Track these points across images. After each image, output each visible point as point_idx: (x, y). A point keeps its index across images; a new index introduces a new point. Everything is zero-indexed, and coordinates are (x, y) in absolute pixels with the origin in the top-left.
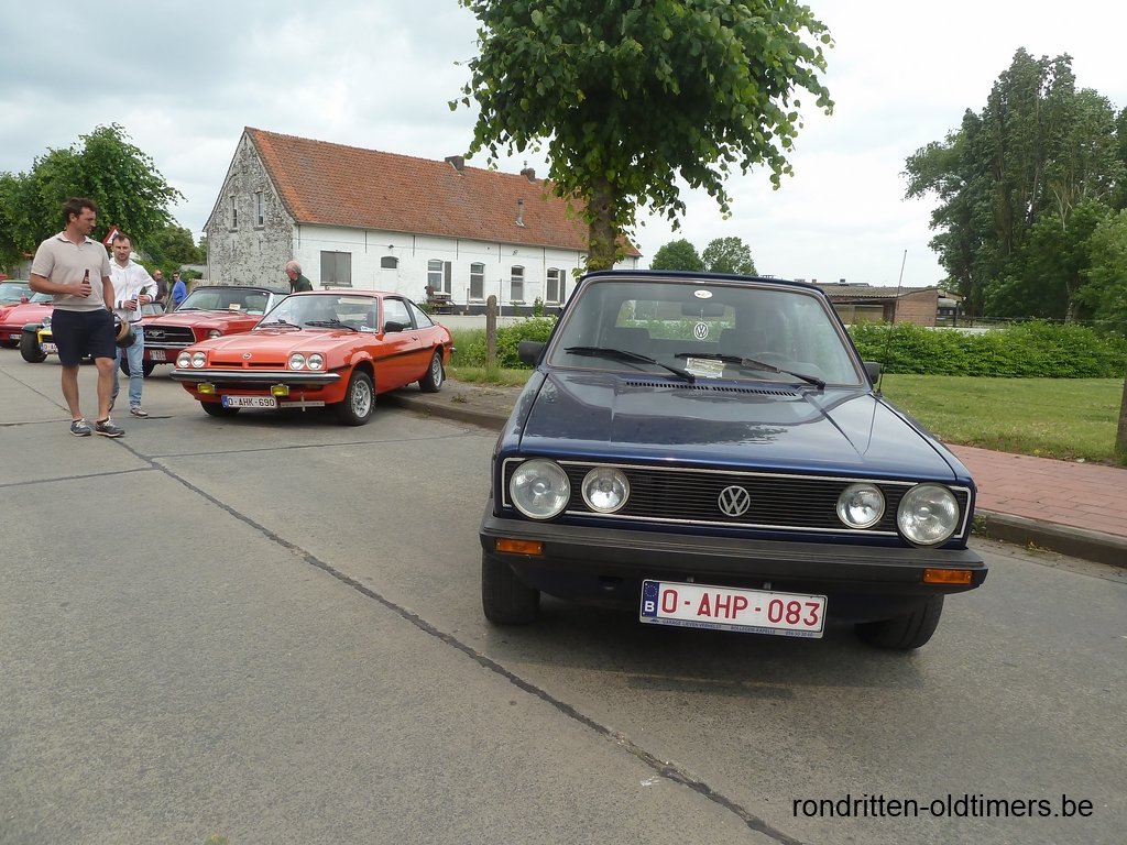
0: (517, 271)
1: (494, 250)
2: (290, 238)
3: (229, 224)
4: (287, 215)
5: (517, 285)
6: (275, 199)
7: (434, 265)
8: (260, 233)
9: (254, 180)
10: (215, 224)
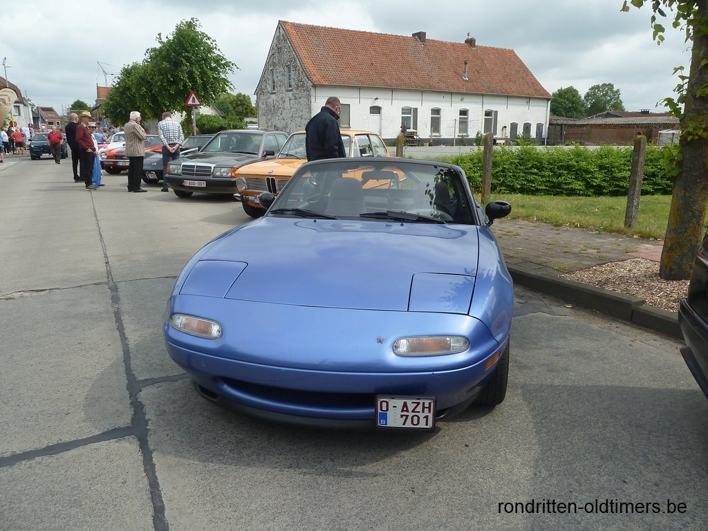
0: (464, 113)
1: (448, 98)
2: (309, 96)
3: (269, 89)
4: (307, 80)
5: (464, 123)
6: (299, 69)
7: (406, 111)
8: (290, 93)
9: (286, 57)
10: (261, 89)
